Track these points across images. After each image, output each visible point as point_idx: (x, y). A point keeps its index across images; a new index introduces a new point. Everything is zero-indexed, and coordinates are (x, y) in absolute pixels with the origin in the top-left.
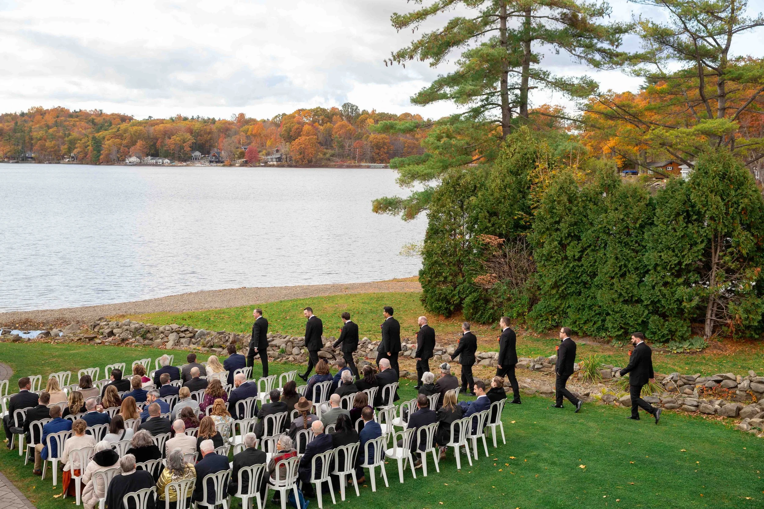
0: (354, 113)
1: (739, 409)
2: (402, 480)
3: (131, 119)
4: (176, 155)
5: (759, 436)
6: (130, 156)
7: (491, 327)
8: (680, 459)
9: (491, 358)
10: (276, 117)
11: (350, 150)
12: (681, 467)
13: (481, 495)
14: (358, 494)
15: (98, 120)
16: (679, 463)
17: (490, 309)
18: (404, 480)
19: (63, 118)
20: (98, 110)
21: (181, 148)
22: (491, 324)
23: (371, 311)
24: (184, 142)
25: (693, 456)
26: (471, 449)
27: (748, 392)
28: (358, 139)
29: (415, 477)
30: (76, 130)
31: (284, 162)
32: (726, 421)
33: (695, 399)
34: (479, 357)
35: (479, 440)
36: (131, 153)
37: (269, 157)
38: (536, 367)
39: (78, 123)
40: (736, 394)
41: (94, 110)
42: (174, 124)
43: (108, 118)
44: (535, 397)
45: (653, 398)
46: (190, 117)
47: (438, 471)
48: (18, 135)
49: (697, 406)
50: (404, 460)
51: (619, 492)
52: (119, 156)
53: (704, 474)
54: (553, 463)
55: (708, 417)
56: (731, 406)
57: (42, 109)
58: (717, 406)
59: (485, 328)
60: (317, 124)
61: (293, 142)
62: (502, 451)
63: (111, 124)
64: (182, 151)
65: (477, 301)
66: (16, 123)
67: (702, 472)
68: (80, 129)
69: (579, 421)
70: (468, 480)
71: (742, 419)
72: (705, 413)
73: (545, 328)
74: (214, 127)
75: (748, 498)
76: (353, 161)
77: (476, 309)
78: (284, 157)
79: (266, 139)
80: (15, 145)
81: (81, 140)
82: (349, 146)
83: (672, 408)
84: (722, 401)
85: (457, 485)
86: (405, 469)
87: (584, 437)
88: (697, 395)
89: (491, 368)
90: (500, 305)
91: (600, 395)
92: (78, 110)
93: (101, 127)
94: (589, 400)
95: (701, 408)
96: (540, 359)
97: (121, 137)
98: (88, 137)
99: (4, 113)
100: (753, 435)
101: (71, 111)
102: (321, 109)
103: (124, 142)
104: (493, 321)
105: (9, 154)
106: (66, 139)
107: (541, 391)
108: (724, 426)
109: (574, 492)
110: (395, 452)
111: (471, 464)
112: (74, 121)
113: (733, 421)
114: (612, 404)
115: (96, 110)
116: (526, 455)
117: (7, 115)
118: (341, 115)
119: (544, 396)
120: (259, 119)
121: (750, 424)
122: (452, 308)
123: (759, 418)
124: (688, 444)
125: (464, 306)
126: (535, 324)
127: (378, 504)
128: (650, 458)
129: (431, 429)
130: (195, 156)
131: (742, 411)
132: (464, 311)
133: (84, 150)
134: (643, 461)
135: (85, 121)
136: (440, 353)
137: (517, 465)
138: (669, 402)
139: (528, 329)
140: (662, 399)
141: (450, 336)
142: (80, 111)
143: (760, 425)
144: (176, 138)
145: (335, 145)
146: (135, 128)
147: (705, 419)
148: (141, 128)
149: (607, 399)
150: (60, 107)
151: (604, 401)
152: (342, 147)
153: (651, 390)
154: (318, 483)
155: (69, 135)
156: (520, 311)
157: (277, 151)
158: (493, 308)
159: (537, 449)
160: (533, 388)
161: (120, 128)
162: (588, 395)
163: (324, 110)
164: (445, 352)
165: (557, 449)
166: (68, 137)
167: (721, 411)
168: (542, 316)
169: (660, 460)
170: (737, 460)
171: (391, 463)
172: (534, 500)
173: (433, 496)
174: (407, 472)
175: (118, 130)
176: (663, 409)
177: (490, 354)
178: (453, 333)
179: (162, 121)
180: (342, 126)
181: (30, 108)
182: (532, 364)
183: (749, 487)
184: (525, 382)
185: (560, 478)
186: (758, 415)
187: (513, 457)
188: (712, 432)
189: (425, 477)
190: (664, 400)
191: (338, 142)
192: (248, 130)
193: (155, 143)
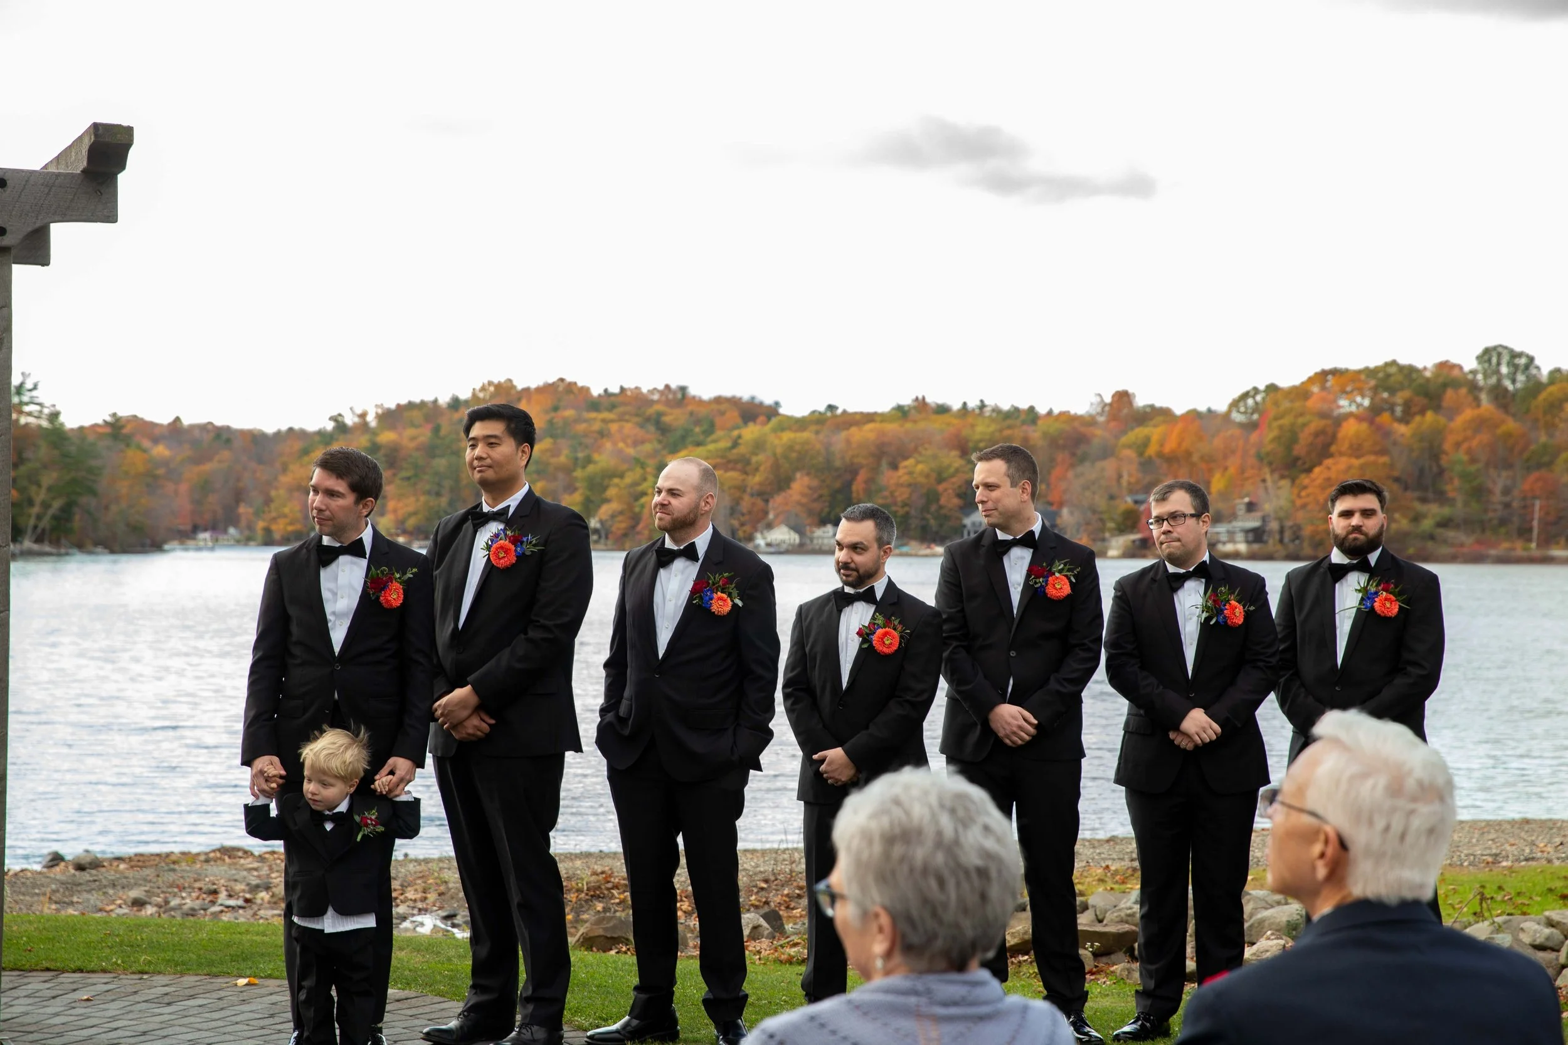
0: (1521, 378)
3: (772, 411)
4: (914, 523)
6: (770, 526)
10: (1245, 396)
11: (1507, 505)
15: (675, 418)
19: (569, 413)
20: (673, 386)
21: (932, 497)
24: (940, 480)
28: (1539, 466)
30: (608, 445)
31: (1272, 544)
36: (771, 516)
37: (1221, 529)
39: (614, 427)
41: (661, 387)
42: (909, 425)
43: (703, 412)
46: (956, 406)
48: (441, 463)
52: (735, 523)
57: (514, 387)
60: (1385, 417)
61: (1304, 479)
63: (710, 429)
64: (933, 508)
66: (437, 430)
68: (621, 445)
74: (1035, 435)
76: (1519, 545)
78: (1274, 525)
79: (1210, 471)
80: (429, 493)
81: (621, 476)
82: (1506, 491)
92: (615, 389)
93: (683, 438)
97: (744, 465)
98: (643, 466)
99: (404, 402)
101: (596, 391)
102: (1402, 369)
103: (755, 480)
105: (411, 523)
106: (579, 473)
112: (604, 421)
115: (667, 387)
117: (411, 406)
118: (1473, 387)
120: (1179, 410)
130: (974, 524)
133: (630, 507)
135: (636, 419)
142: (622, 389)
144: (915, 468)
145: (1453, 487)
146: (787, 436)
148: (806, 435)
150: (562, 380)
152: (1479, 493)
155: (589, 460)
157: (1251, 507)
161: (739, 437)
163: (1410, 372)
166: (584, 467)
175: (735, 444)
179: (870, 418)
180: (1480, 424)
181: (478, 387)
191: (1465, 476)
192: (1146, 442)
193: (848, 485)
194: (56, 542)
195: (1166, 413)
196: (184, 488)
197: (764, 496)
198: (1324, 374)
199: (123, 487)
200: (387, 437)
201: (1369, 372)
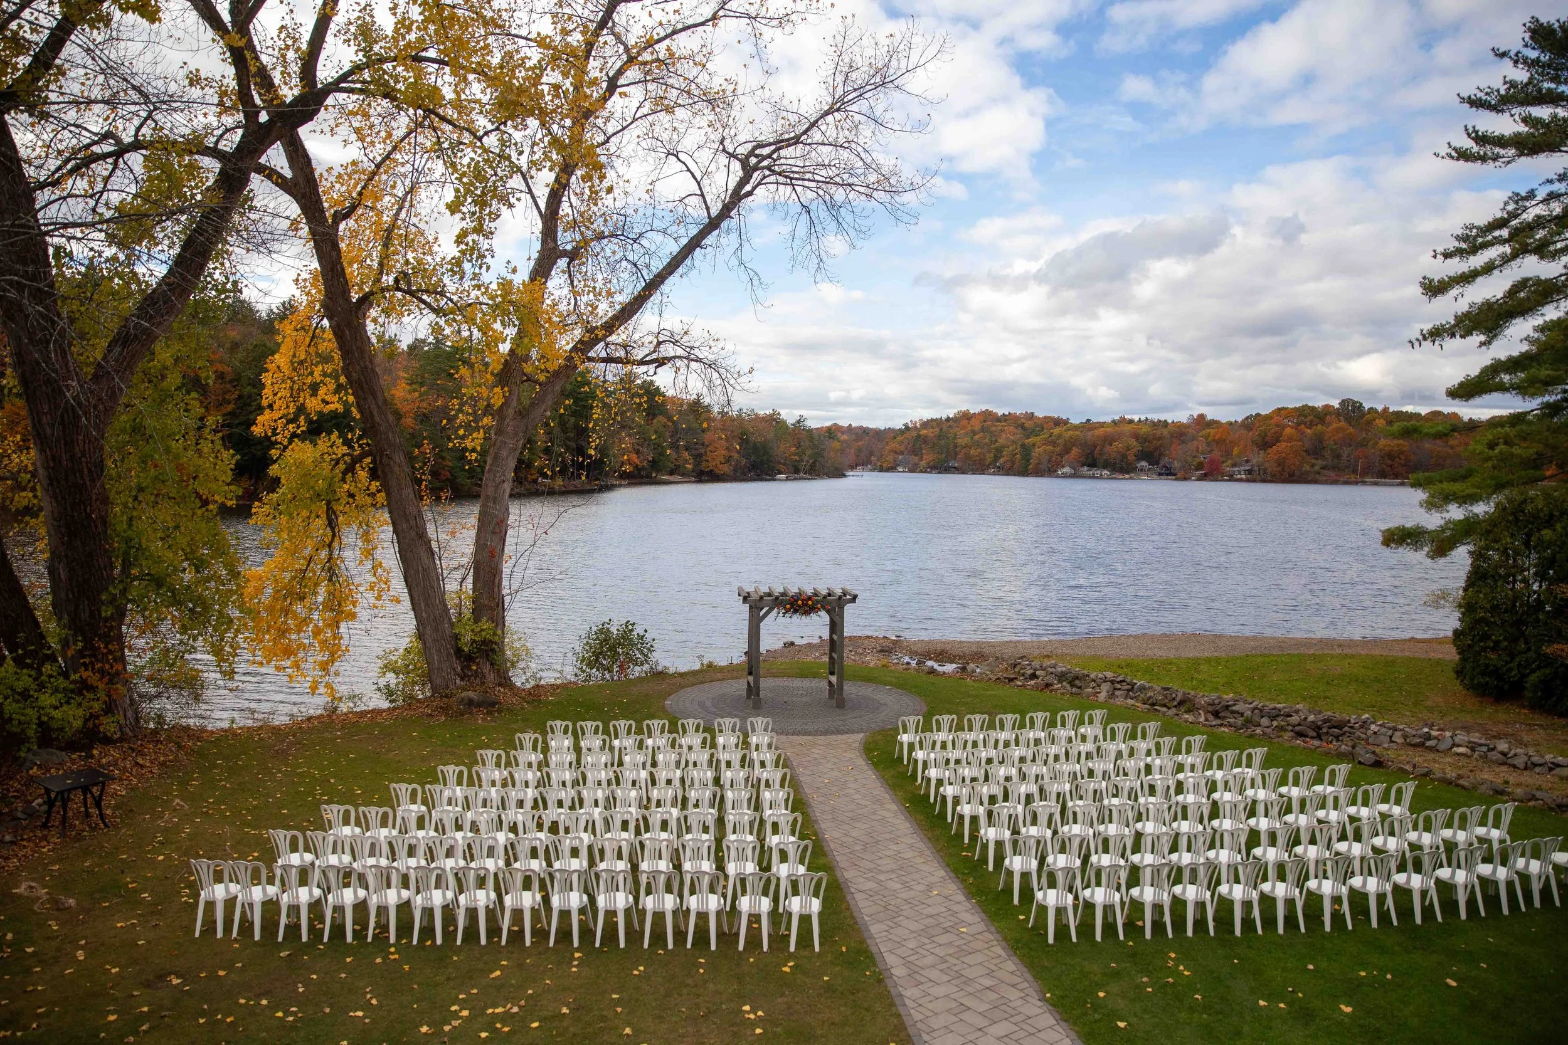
0: (1357, 411)
3: (1066, 422)
4: (1118, 466)
6: (1063, 467)
10: (1247, 418)
11: (1348, 461)
14: (1350, 928)
15: (1029, 424)
19: (990, 423)
20: (1029, 412)
21: (1124, 457)
23: (1377, 681)
24: (1128, 450)
28: (1362, 446)
30: (1004, 435)
31: (1255, 476)
34: (1552, 763)
36: (1064, 463)
37: (1236, 469)
39: (1006, 428)
41: (1024, 413)
42: (1117, 428)
43: (1040, 422)
46: (1136, 420)
48: (943, 442)
52: (1050, 466)
57: (969, 413)
60: (1303, 426)
61: (1270, 450)
63: (1043, 429)
64: (1125, 460)
65: (1550, 681)
68: (1008, 435)
74: (1165, 432)
76: (1353, 476)
77: (1548, 692)
78: (1256, 468)
79: (1233, 447)
80: (938, 453)
81: (1008, 448)
82: (1348, 456)
92: (1006, 414)
93: (1032, 432)
97: (1053, 443)
98: (1016, 443)
99: (930, 418)
101: (1000, 414)
102: (1309, 407)
103: (1057, 450)
105: (933, 464)
106: (992, 446)
112: (1002, 426)
115: (1026, 413)
117: (932, 420)
118: (1337, 415)
120: (1224, 421)
122: (1506, 687)
125: (1528, 685)
127: (1380, 947)
130: (1141, 467)
132: (1527, 694)
133: (1011, 460)
135: (1014, 425)
136: (1485, 749)
141: (1501, 727)
142: (1009, 414)
144: (1118, 445)
145: (1327, 454)
146: (1071, 433)
148: (1077, 432)
150: (987, 410)
152: (1338, 457)
155: (996, 441)
161: (1053, 433)
163: (1313, 409)
164: (1493, 749)
166: (995, 444)
175: (1051, 436)
178: (1507, 723)
179: (1102, 425)
180: (1338, 430)
181: (956, 412)
191: (1332, 450)
192: (1209, 435)
193: (1093, 451)
194: (810, 474)
195: (1217, 422)
196: (853, 451)
197: (1061, 455)
198: (1279, 409)
199: (832, 454)
200: (924, 432)
201: (1296, 409)
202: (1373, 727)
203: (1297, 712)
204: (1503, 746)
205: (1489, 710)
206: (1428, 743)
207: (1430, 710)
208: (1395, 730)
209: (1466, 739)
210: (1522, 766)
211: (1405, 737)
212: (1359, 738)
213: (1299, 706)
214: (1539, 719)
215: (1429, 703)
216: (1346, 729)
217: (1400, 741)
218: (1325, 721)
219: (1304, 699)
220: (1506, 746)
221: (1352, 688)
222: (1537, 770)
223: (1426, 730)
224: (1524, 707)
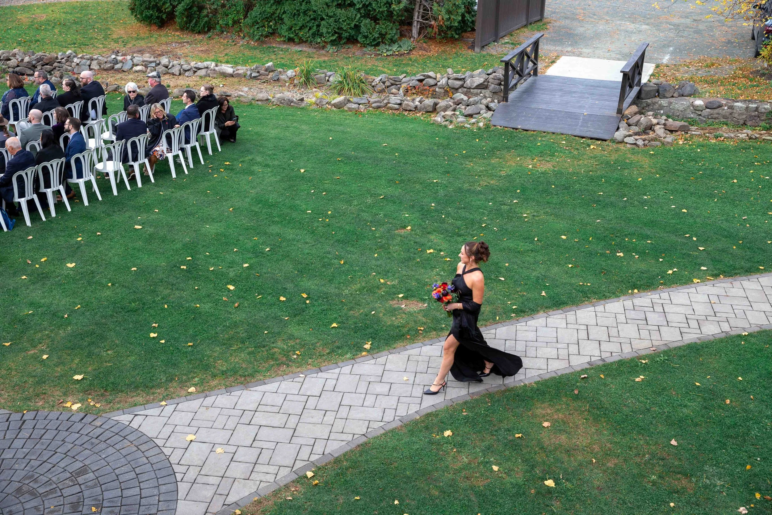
1: (436, 104)
2: (115, 193)
5: (450, 127)
7: (207, 36)
8: (383, 152)
9: (207, 68)
12: (382, 160)
13: (196, 200)
14: (69, 209)
16: (380, 156)
17: (204, 17)
18: (118, 192)
22: (206, 33)
23: (75, 22)
25: (393, 149)
26: (186, 159)
27: (445, 89)
29: (129, 188)
32: (424, 116)
33: (399, 98)
34: (195, 68)
35: (194, 149)
38: (253, 75)
40: (436, 91)
44: (251, 104)
45: (362, 99)
47: (153, 181)
49: (400, 104)
50: (116, 173)
51: (326, 186)
53: (401, 164)
54: (267, 166)
55: (409, 114)
56: (429, 102)
58: (417, 103)
59: (200, 37)
62: (217, 158)
65: (191, 8)
67: (399, 162)
69: (293, 125)
70: (182, 187)
71: (437, 113)
72: (407, 110)
73: (262, 35)
75: (435, 181)
77: (190, 17)
83: (379, 107)
84: (422, 98)
85: (173, 192)
86: (118, 182)
87: (297, 139)
88: (402, 94)
89: (208, 78)
90: (215, 12)
91: (314, 100)
94: (303, 105)
95: (403, 106)
96: (257, 67)
100: (446, 126)
104: (209, 30)
107: (257, 99)
108: (422, 120)
109: (285, 190)
110: (105, 166)
111: (186, 172)
113: (430, 115)
114: (325, 107)
116: (241, 160)
119: (260, 103)
121: (444, 117)
122: (164, 16)
123: (452, 111)
124: (390, 139)
125: (177, 13)
126: (251, 31)
127: (91, 217)
128: (356, 154)
129: (142, 140)
131: (438, 106)
132: (178, 20)
134: (349, 158)
136: (153, 65)
137: (232, 169)
138: (375, 102)
139: (244, 37)
140: (370, 99)
141: (164, 47)
143: (451, 117)
147: (407, 116)
149: (320, 102)
151: (318, 105)
153: (362, 92)
154: (23, 202)
156: (236, 18)
158: (207, 16)
159: (251, 153)
160: (250, 96)
162: (302, 100)
164: (159, 64)
165: (270, 152)
167: (421, 108)
168: (258, 23)
169: (364, 155)
170: (430, 149)
171: (102, 177)
172: (247, 200)
173: (148, 205)
174: (121, 185)
176: (371, 109)
177: (206, 64)
178: (167, 44)
182: (249, 73)
183: (437, 171)
184: (242, 91)
185: (273, 179)
186: (451, 108)
187: (228, 163)
188: (411, 126)
189: (140, 188)
190: (372, 100)
202: (75, 60)
203: (14, 55)
204: (164, 60)
205: (156, 34)
206: (117, 66)
207: (116, 41)
208: (92, 59)
209: (141, 59)
210: (178, 73)
211: (99, 64)
212: (66, 70)
213: (15, 51)
214: (187, 37)
215: (115, 36)
216: (56, 64)
217: (97, 67)
218: (39, 60)
219: (19, 44)
220: (167, 60)
221: (56, 31)
222: (187, 74)
223: (113, 56)
224: (177, 30)
